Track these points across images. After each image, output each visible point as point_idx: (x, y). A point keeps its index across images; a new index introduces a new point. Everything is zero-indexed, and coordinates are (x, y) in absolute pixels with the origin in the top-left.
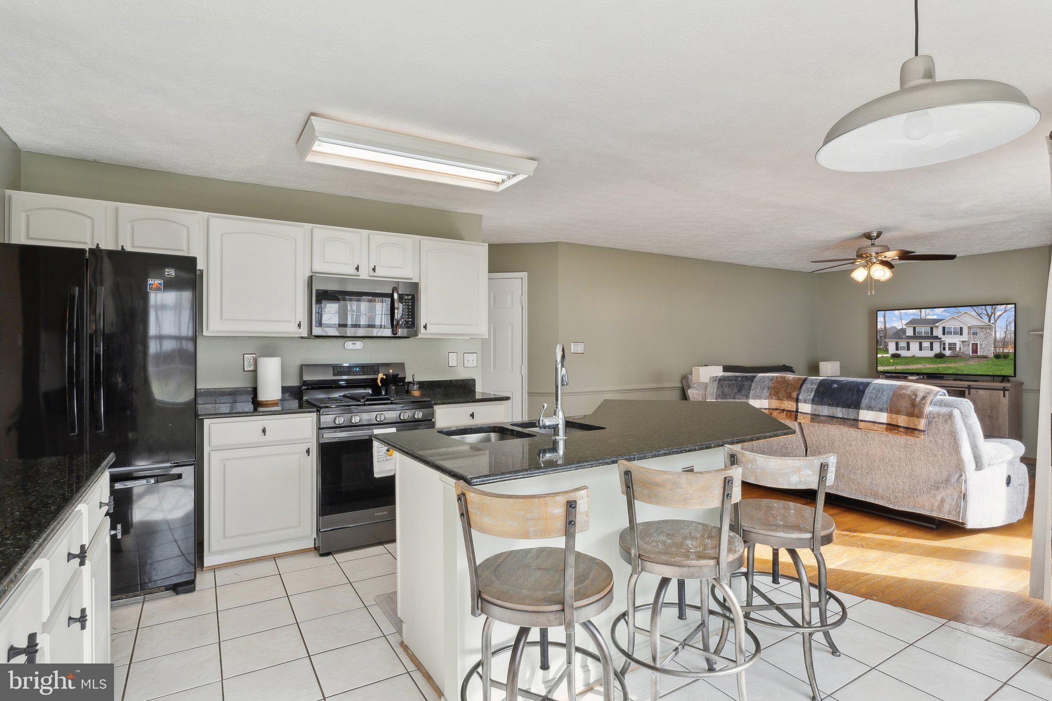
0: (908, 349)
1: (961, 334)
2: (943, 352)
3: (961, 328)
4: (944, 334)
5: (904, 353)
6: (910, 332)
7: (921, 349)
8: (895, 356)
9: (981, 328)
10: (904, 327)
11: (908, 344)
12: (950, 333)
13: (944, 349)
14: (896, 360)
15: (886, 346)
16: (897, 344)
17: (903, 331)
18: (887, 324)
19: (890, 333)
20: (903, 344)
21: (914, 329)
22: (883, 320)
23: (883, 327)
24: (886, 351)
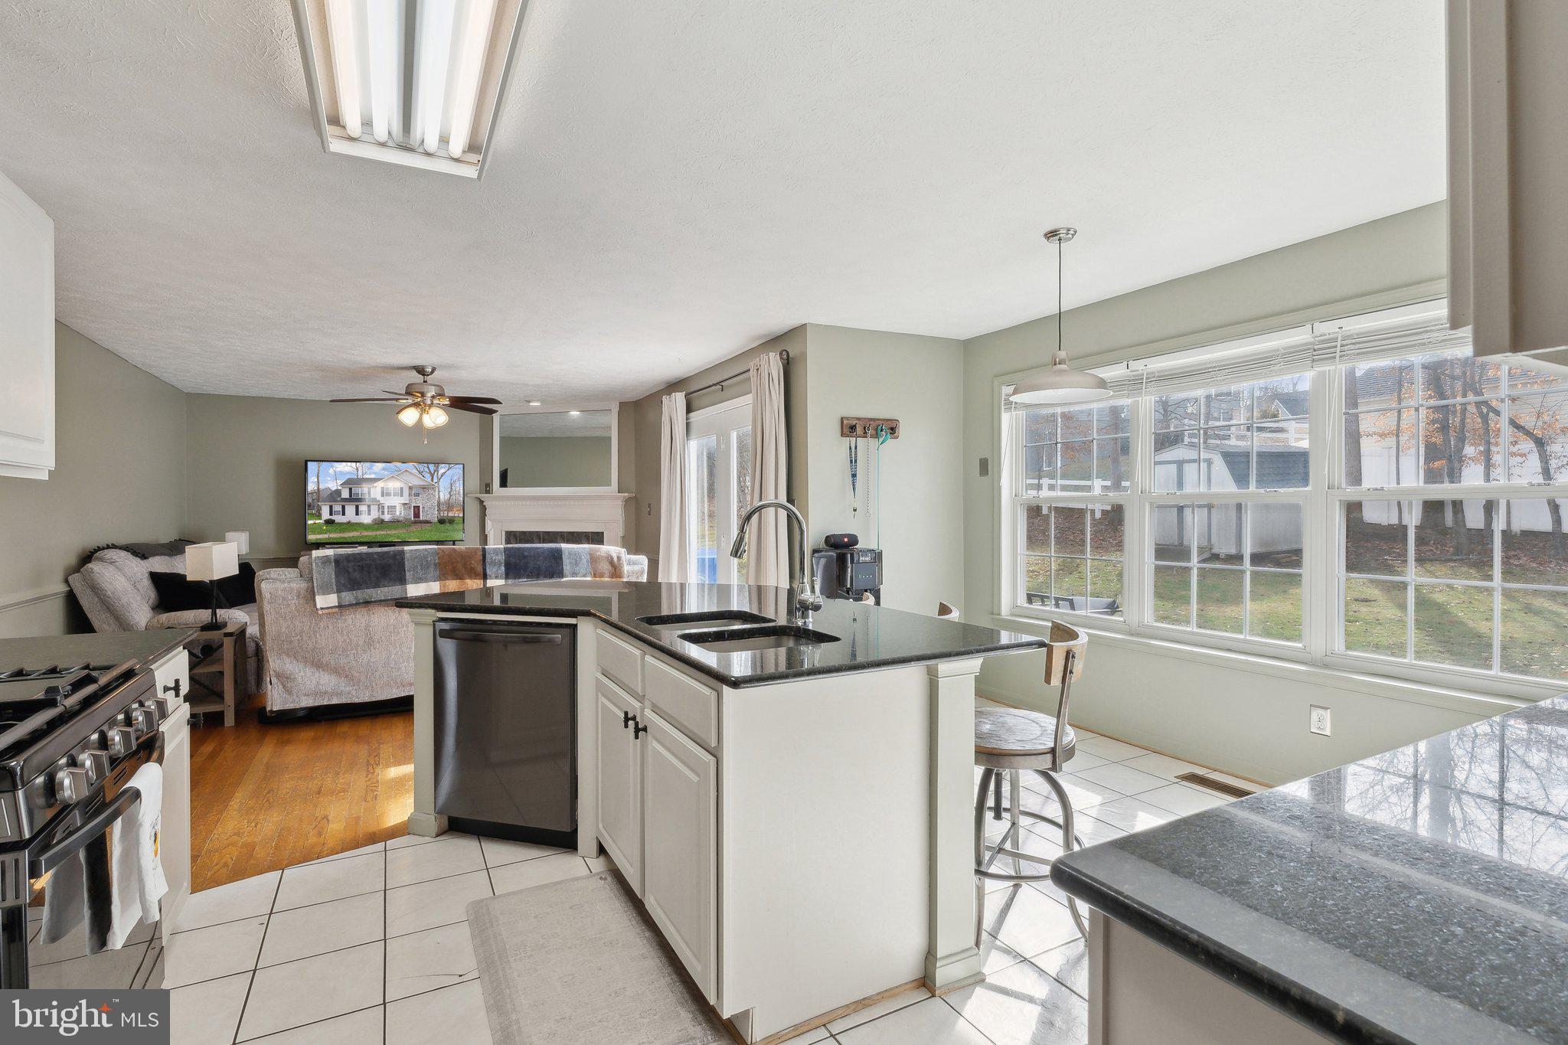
0: (344, 514)
1: (402, 495)
2: (382, 517)
3: (402, 489)
4: (383, 496)
5: (338, 518)
6: (345, 494)
7: (357, 514)
8: (329, 522)
9: (424, 488)
10: (339, 488)
11: (343, 507)
12: (388, 494)
13: (383, 513)
14: (330, 527)
15: (319, 509)
16: (331, 507)
17: (338, 492)
18: (320, 485)
19: (324, 495)
20: (337, 508)
21: (350, 489)
22: (316, 480)
23: (316, 488)
24: (319, 516)
